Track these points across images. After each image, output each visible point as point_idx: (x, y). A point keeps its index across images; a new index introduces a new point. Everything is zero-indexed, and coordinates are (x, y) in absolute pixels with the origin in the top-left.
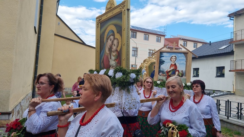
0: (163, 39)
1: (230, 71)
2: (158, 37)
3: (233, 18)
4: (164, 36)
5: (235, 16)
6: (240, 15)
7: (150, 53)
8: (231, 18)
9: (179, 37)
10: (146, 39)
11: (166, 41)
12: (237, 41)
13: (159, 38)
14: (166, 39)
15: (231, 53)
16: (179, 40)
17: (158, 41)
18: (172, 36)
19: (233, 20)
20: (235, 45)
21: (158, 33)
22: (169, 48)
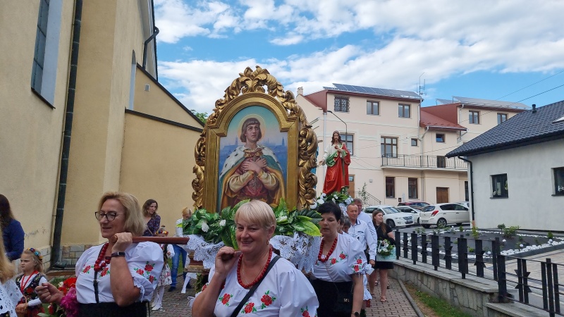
0: (415, 109)
2: (404, 105)
4: (418, 101)
7: (384, 144)
9: (457, 101)
10: (374, 111)
11: (423, 114)
13: (406, 107)
14: (422, 109)
16: (458, 109)
17: (405, 114)
18: (440, 100)
21: (401, 96)
22: (432, 130)
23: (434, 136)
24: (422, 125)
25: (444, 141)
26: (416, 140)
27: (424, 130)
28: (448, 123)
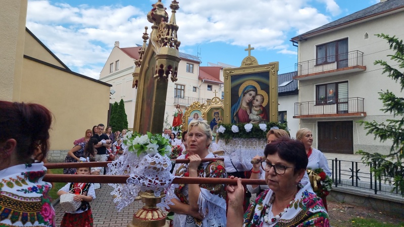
0: (196, 67)
1: (294, 117)
2: (189, 64)
3: (297, 43)
4: (198, 63)
5: (300, 41)
6: (306, 40)
7: (176, 89)
8: (295, 44)
9: (220, 65)
11: (201, 71)
12: (301, 76)
13: (191, 66)
14: (201, 69)
15: (295, 93)
16: (221, 70)
17: (189, 70)
18: (210, 63)
19: (297, 46)
20: (300, 81)
21: (189, 58)
22: (206, 82)
23: (206, 85)
24: (200, 78)
25: (211, 90)
26: (195, 88)
27: (200, 81)
28: (215, 79)
